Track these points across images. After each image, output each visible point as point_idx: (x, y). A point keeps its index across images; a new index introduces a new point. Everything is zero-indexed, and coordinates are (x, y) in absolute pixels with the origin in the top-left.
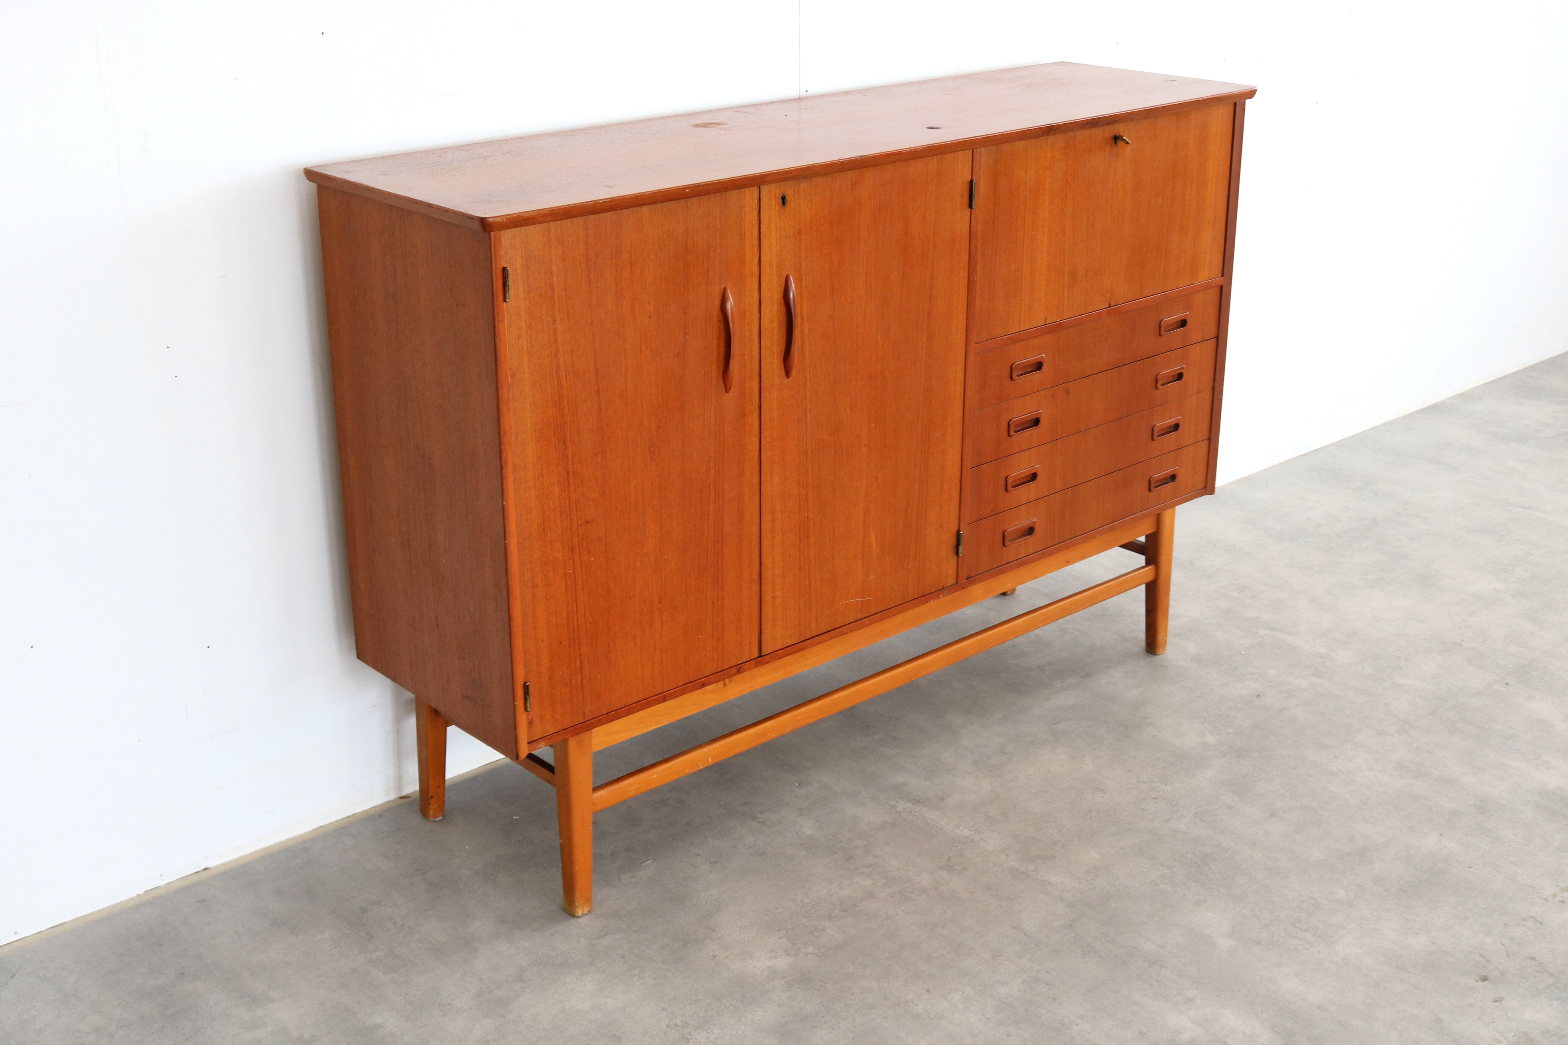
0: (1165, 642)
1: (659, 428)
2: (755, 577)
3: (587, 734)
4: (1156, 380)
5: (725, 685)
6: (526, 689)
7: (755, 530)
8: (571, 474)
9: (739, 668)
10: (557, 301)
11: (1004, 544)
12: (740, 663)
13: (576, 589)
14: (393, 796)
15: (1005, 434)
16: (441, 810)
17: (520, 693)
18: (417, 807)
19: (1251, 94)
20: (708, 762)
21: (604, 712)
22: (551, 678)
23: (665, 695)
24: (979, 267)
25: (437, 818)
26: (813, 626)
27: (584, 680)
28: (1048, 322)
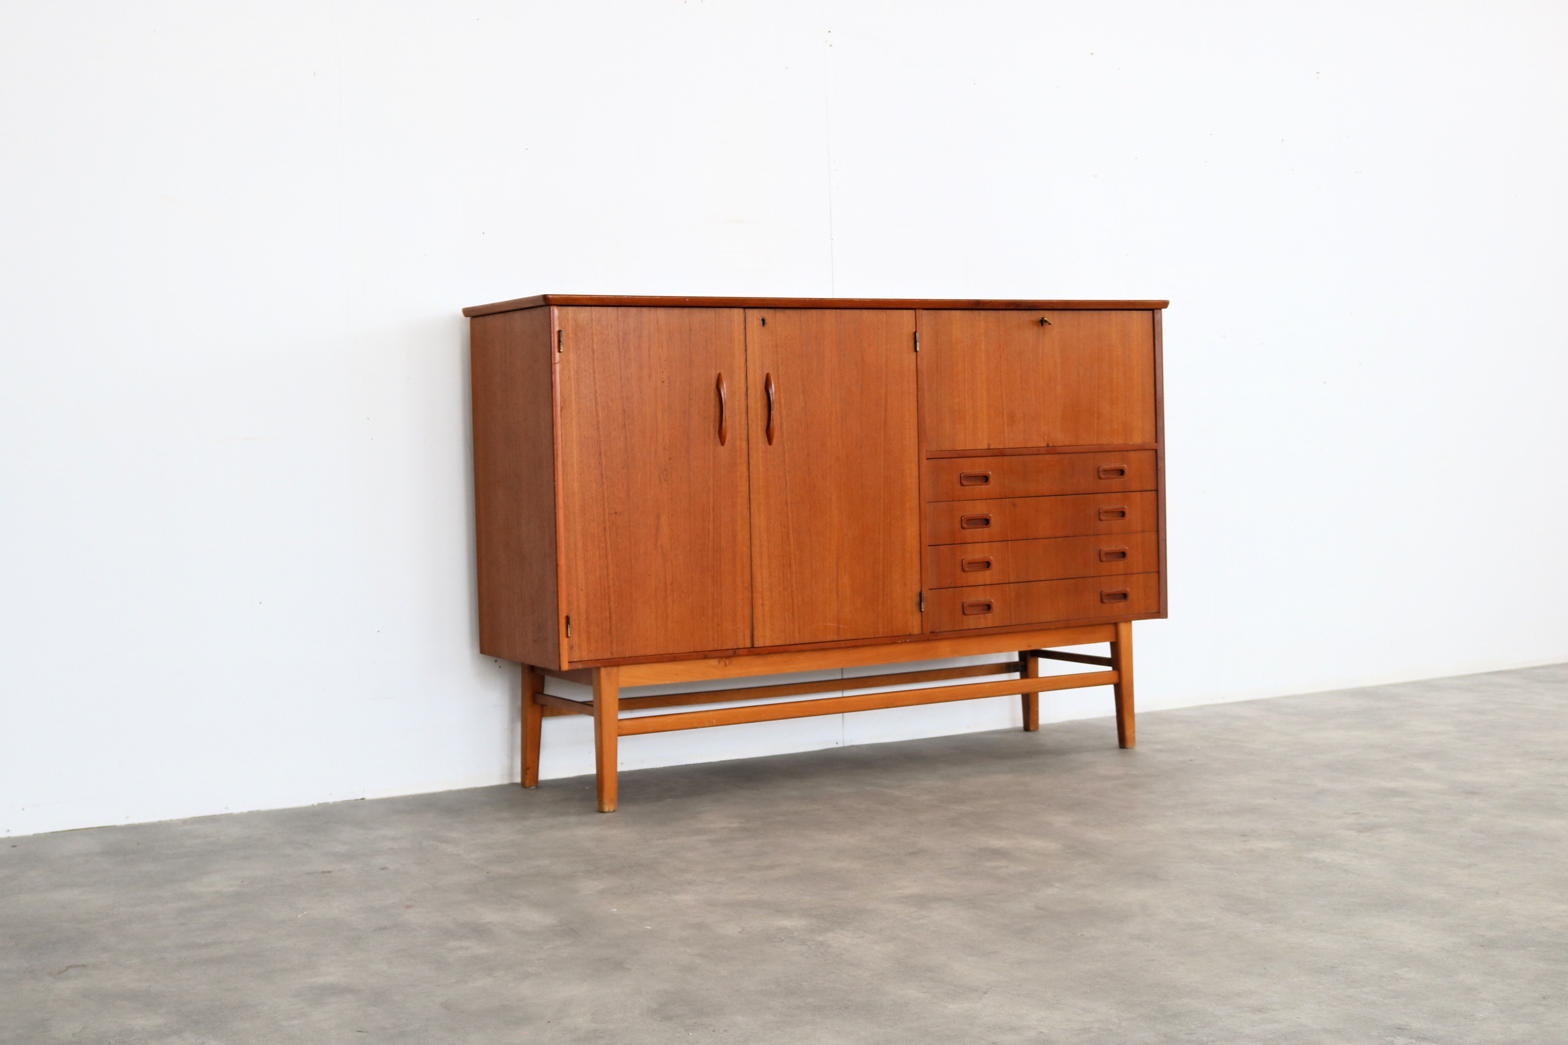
0: (1134, 739)
1: (671, 460)
2: (747, 585)
3: (615, 670)
4: (1100, 513)
5: (725, 665)
6: (568, 619)
7: (746, 550)
8: (604, 477)
9: (737, 653)
10: (596, 359)
11: (964, 613)
12: (737, 648)
13: (607, 559)
15: (959, 526)
16: (535, 780)
17: (563, 621)
19: (1165, 304)
21: (629, 657)
22: (587, 619)
26: (797, 635)
28: (992, 447)
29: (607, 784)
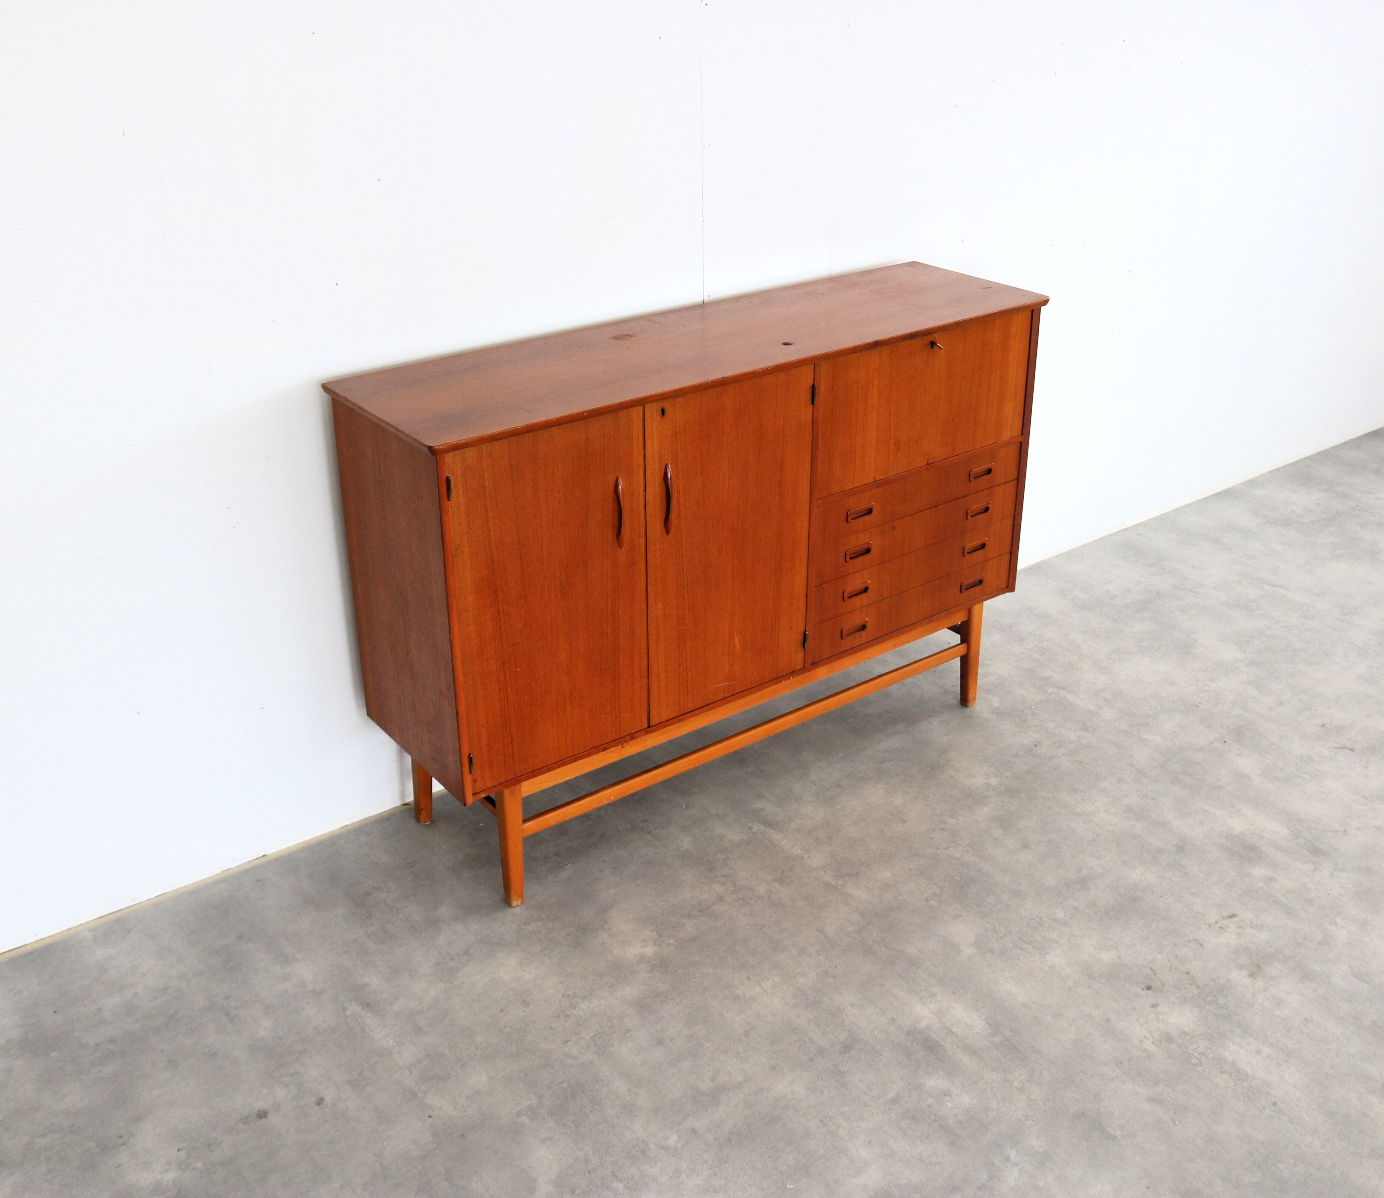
0: (974, 699)
1: (568, 577)
2: (644, 673)
3: (517, 787)
4: (967, 514)
5: (623, 747)
6: (470, 758)
7: (644, 641)
8: (501, 613)
9: (633, 736)
10: (488, 496)
11: (842, 638)
12: (633, 732)
13: (506, 690)
14: (398, 803)
15: (842, 561)
16: (430, 816)
17: (466, 762)
18: (413, 813)
19: (1045, 302)
20: (611, 799)
21: (530, 771)
22: (489, 751)
23: (576, 758)
24: (820, 445)
25: (426, 822)
26: (690, 704)
27: (514, 751)
28: (877, 479)
29: (515, 884)
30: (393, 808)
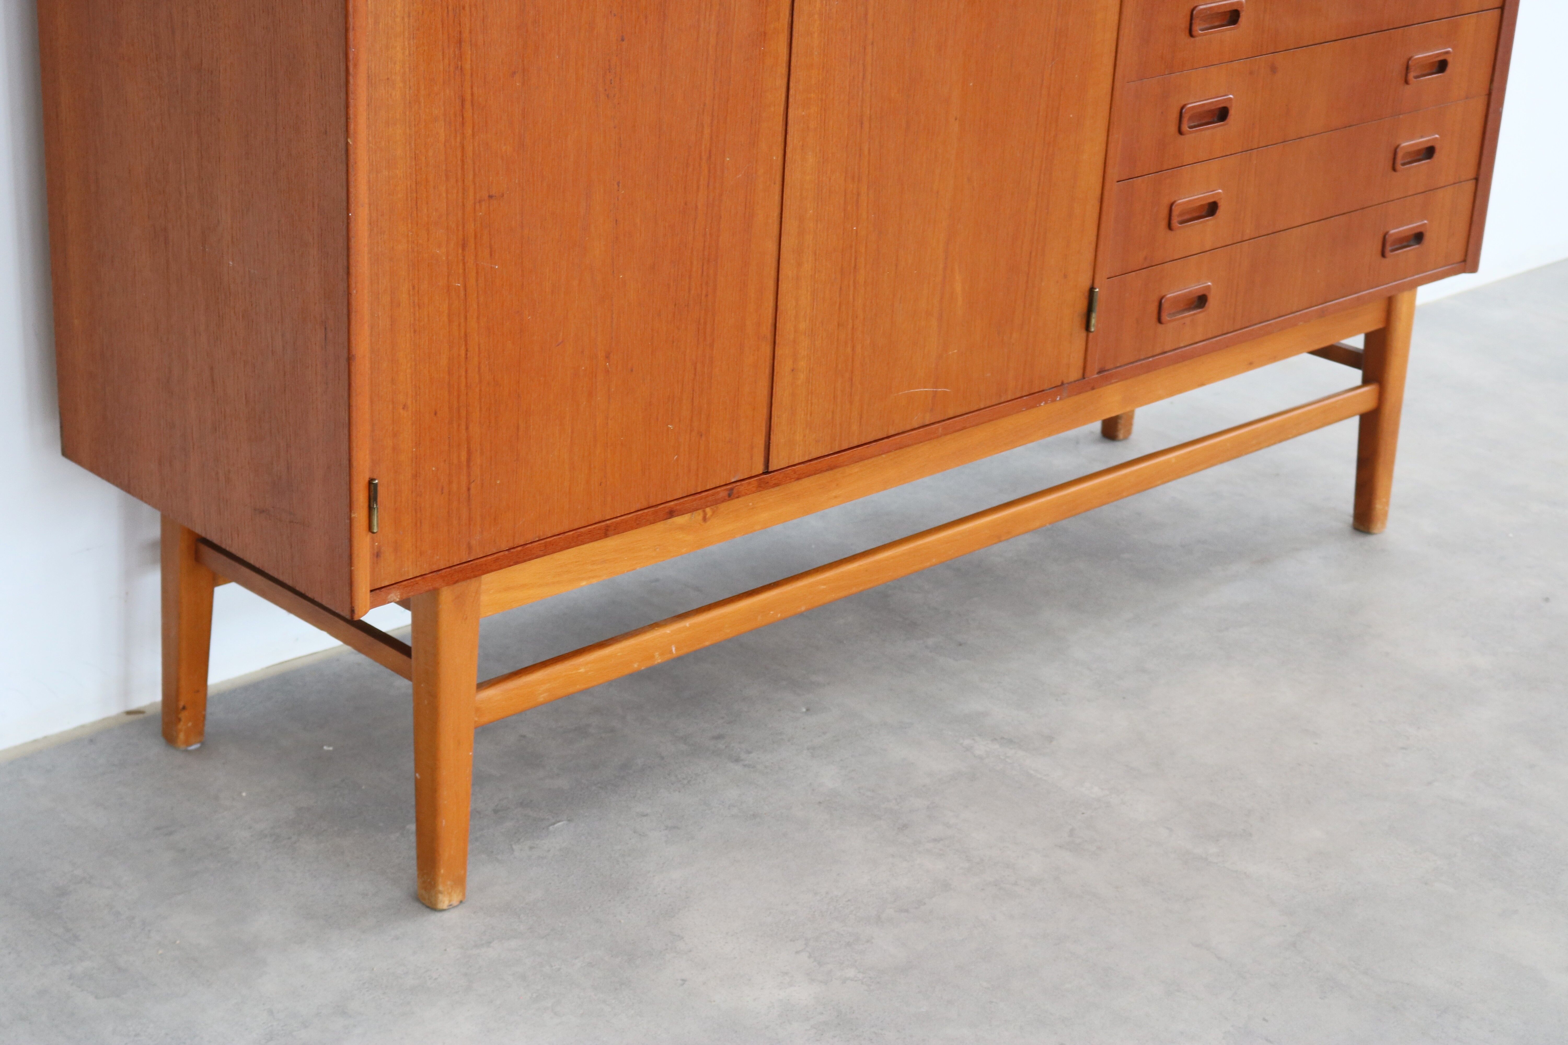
0: (1385, 514)
1: (623, 40)
2: (767, 329)
3: (472, 584)
4: (1407, 68)
5: (705, 519)
6: (372, 489)
7: (771, 246)
8: (468, 105)
9: (732, 489)
11: (1159, 320)
12: (733, 480)
13: (466, 318)
14: (114, 709)
15: (1173, 128)
16: (198, 730)
17: (361, 496)
18: (158, 727)
20: (671, 652)
21: (504, 547)
22: (415, 476)
23: (608, 526)
25: (191, 745)
26: (855, 428)
27: (473, 485)
29: (447, 851)
30: (104, 720)
